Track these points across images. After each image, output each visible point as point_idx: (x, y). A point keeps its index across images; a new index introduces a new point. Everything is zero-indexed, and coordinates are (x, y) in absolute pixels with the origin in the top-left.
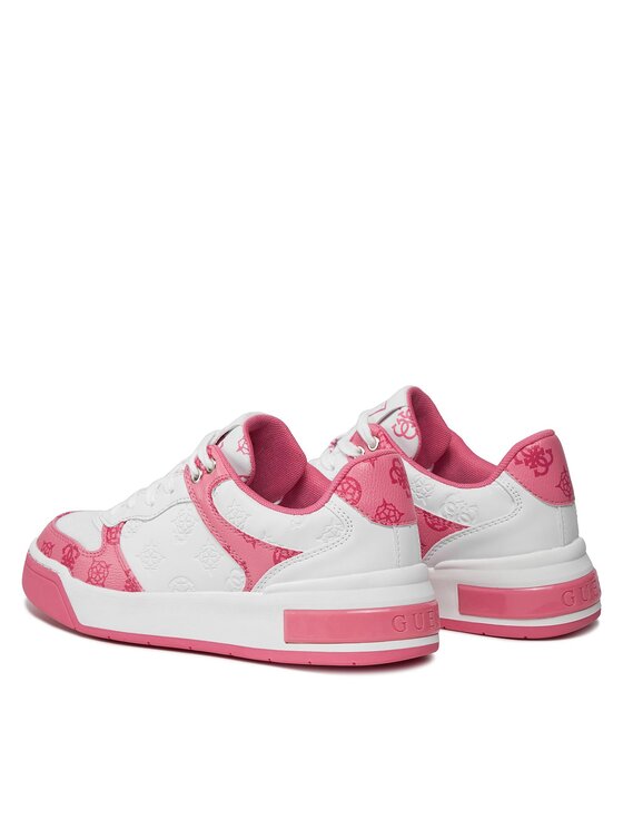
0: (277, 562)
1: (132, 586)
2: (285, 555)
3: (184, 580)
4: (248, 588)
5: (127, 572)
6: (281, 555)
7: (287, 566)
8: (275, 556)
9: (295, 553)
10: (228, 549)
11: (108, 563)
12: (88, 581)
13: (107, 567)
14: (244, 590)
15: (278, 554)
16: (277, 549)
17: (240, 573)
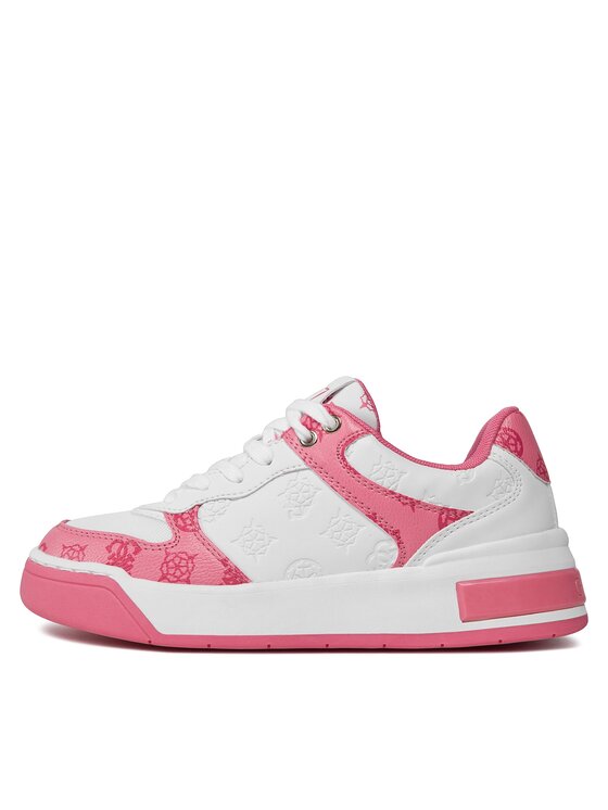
0: (442, 525)
1: (234, 576)
2: (453, 516)
3: (307, 563)
4: (400, 563)
5: (225, 561)
6: (448, 516)
7: (455, 530)
8: (440, 519)
9: (464, 513)
10: (373, 517)
11: (191, 553)
12: (163, 578)
13: (192, 558)
14: (395, 566)
15: (444, 516)
16: (444, 510)
17: (391, 545)
